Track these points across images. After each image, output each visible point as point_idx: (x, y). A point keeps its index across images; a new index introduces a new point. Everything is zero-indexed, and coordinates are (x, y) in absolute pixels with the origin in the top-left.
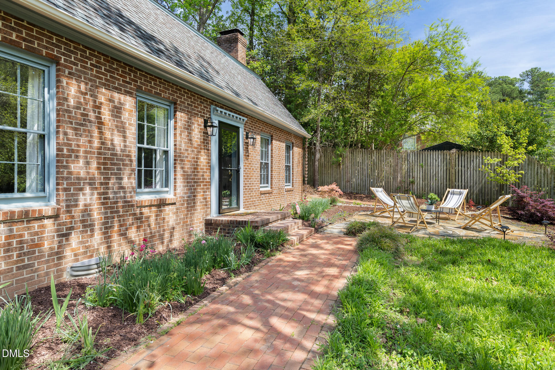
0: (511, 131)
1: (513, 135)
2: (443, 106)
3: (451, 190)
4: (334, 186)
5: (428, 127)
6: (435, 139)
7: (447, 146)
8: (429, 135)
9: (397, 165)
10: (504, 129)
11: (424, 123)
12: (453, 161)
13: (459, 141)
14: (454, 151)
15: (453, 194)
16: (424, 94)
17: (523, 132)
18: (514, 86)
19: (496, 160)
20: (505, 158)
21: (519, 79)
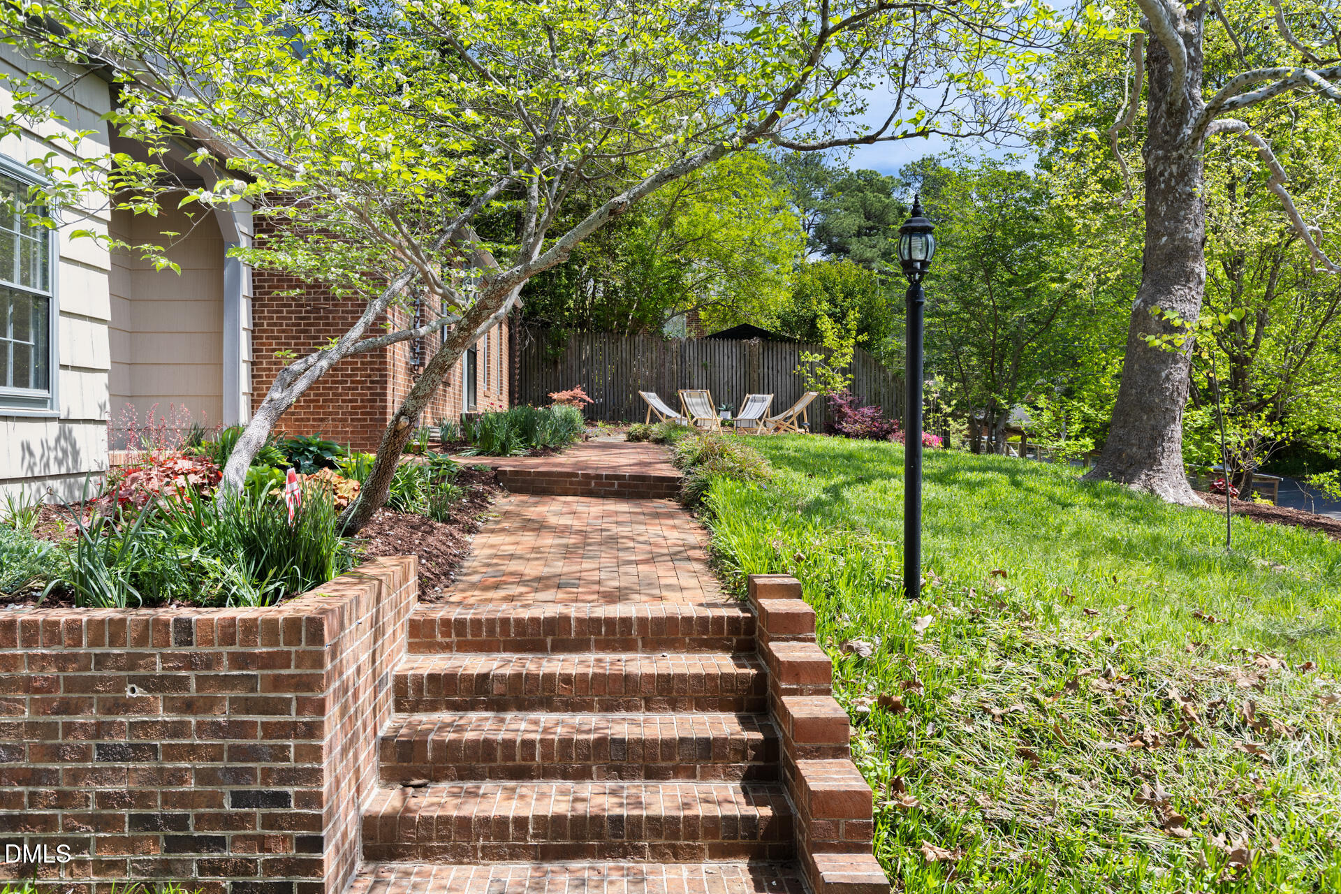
0: (838, 310)
1: (839, 318)
2: (738, 259)
3: (751, 396)
4: (578, 391)
5: (713, 296)
6: (724, 321)
7: (745, 332)
8: (715, 310)
9: (664, 365)
10: (825, 306)
11: (706, 287)
12: (755, 359)
13: (765, 324)
14: (755, 341)
15: (754, 400)
16: (707, 236)
17: (851, 313)
18: (889, 195)
19: (819, 357)
20: (829, 352)
21: (899, 181)
